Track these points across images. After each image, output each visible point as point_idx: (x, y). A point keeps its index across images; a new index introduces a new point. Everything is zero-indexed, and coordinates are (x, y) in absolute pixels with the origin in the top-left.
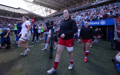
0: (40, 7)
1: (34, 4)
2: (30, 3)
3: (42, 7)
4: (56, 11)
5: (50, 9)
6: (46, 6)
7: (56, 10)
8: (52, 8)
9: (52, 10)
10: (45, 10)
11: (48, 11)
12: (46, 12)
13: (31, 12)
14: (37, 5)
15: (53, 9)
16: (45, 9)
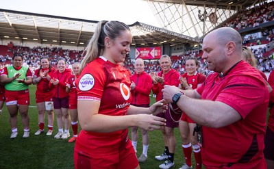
0: (184, 8)
1: (169, 5)
2: (161, 4)
3: (189, 10)
4: (233, 12)
5: (213, 10)
6: (203, 3)
7: (233, 8)
8: (219, 7)
9: (221, 11)
10: (200, 17)
11: (208, 19)
12: (203, 20)
13: (163, 29)
14: (177, 5)
15: (224, 7)
16: (199, 11)
